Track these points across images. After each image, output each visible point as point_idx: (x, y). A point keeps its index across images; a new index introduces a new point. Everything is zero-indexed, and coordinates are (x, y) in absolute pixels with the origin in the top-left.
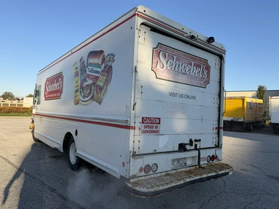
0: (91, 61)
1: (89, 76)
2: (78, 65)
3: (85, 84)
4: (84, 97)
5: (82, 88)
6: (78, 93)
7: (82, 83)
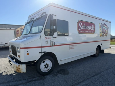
0: (104, 26)
1: (104, 29)
2: (101, 25)
3: (103, 31)
4: (103, 34)
5: (102, 32)
6: (101, 33)
7: (102, 31)
